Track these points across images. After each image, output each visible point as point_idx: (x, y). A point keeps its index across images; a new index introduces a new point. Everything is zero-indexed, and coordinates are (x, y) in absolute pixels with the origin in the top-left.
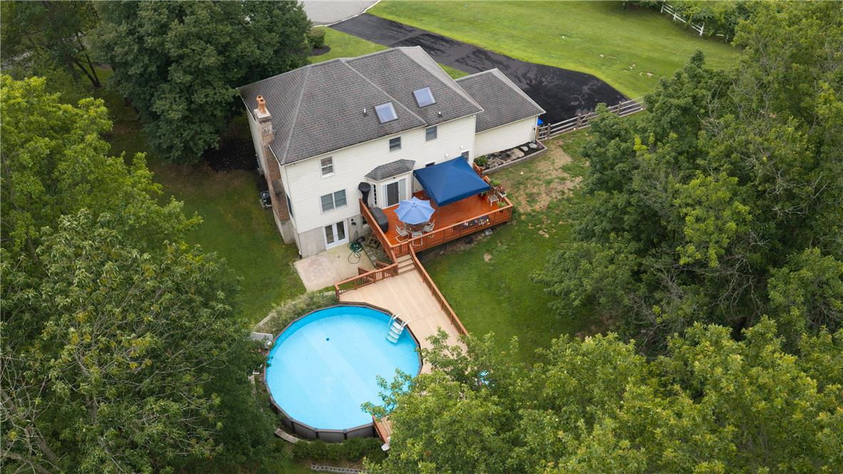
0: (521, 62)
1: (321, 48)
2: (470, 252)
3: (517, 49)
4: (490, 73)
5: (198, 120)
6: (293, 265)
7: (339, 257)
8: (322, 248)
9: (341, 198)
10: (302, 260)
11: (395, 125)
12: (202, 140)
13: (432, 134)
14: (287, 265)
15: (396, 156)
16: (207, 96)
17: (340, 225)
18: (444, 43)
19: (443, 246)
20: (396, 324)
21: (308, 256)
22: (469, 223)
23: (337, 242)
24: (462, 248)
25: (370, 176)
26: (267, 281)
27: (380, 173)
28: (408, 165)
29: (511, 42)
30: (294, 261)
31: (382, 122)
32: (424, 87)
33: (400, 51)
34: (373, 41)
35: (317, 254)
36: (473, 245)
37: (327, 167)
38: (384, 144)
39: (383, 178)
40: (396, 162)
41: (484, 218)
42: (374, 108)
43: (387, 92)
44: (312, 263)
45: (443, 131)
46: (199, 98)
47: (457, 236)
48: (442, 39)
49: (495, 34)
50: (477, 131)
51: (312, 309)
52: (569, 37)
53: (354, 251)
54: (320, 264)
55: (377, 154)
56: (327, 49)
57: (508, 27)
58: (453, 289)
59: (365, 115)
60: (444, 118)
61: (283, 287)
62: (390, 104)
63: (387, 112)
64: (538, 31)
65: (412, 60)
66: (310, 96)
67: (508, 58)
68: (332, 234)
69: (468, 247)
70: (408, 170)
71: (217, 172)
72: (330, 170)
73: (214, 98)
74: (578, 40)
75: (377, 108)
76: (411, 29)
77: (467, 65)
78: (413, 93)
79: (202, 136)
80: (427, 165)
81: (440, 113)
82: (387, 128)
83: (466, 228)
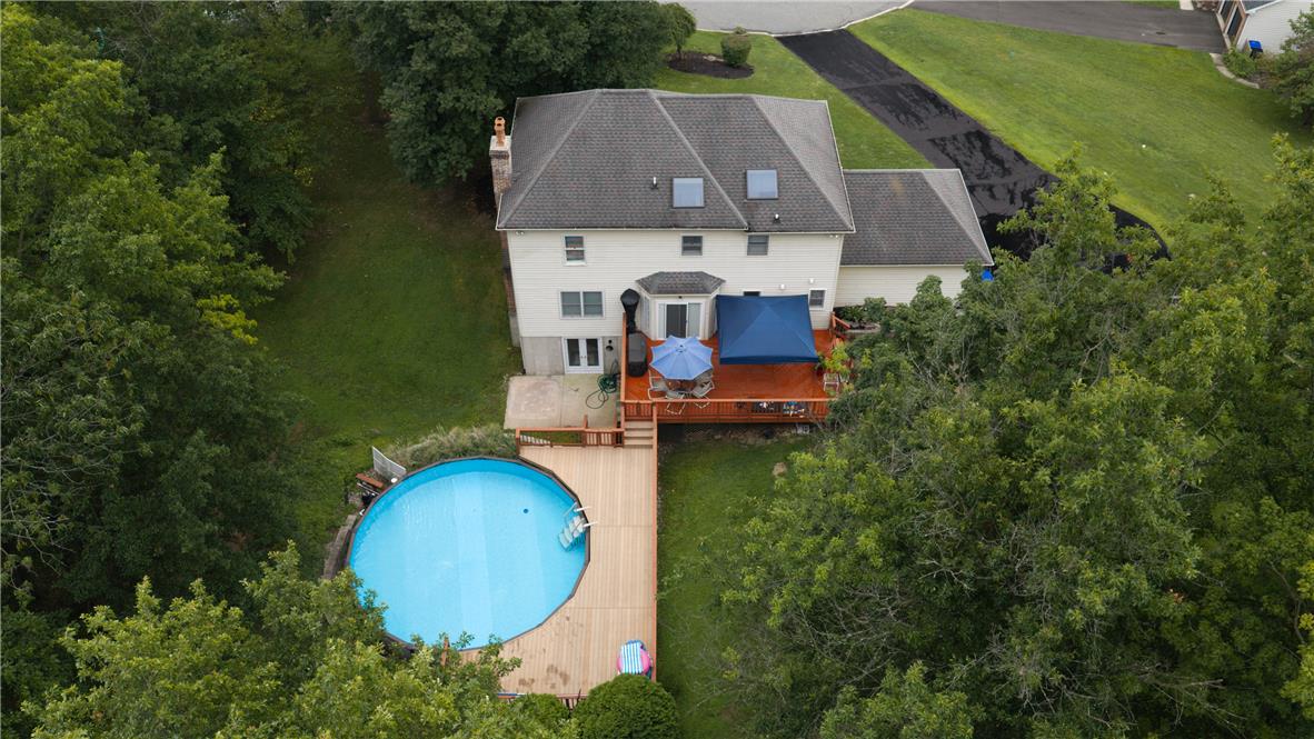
0: (1036, 168)
1: (738, 67)
2: (757, 452)
3: (1046, 145)
4: (918, 174)
5: (448, 131)
6: (508, 380)
7: (577, 390)
8: (558, 369)
9: (591, 303)
10: (525, 378)
11: (696, 215)
12: (446, 162)
13: (758, 245)
14: (500, 377)
15: (691, 264)
16: (458, 99)
17: (592, 343)
18: (931, 107)
19: (725, 427)
20: (577, 520)
21: (534, 374)
22: (770, 405)
23: (584, 368)
24: (751, 441)
25: (644, 283)
26: (461, 391)
27: (661, 283)
28: (708, 283)
29: (1044, 132)
30: (513, 375)
31: (675, 205)
32: (769, 167)
33: (751, 101)
34: (824, 77)
35: (549, 376)
36: (769, 442)
37: (575, 251)
38: (673, 241)
39: (660, 292)
40: (691, 273)
41: (799, 406)
42: (672, 180)
43: (705, 161)
44: (536, 386)
45: (777, 245)
46: (446, 101)
47: (742, 419)
48: (934, 99)
49: (1027, 112)
50: (842, 264)
51: (478, 453)
52: (1155, 148)
53: (603, 389)
54: (544, 393)
55: (659, 253)
56: (749, 71)
57: (1058, 106)
58: (701, 499)
59: (655, 187)
60: (783, 227)
61: (477, 407)
62: (700, 181)
63: (688, 191)
64: (1107, 125)
65: (766, 121)
66: (581, 137)
67: (1019, 157)
68: (578, 353)
69: (761, 441)
70: (705, 291)
71: (481, 211)
72: (580, 256)
73: (466, 106)
74: (1170, 157)
75: (676, 181)
76: (896, 70)
77: (943, 151)
78: (745, 174)
79: (448, 156)
80: (747, 294)
81: (777, 216)
82: (680, 217)
83: (762, 410)
